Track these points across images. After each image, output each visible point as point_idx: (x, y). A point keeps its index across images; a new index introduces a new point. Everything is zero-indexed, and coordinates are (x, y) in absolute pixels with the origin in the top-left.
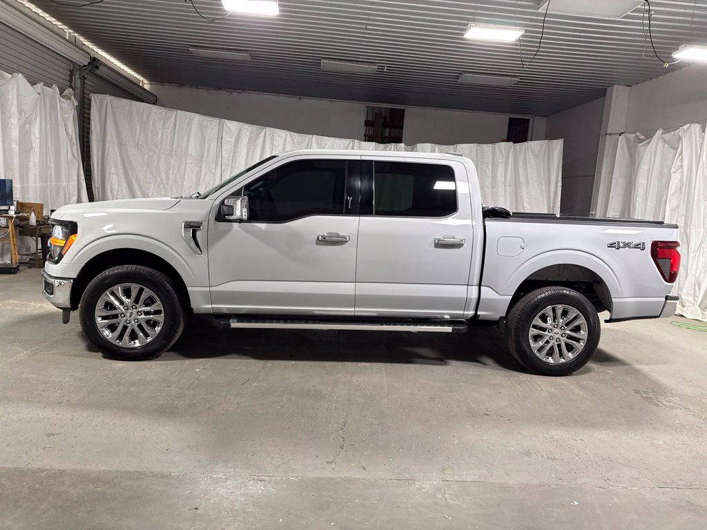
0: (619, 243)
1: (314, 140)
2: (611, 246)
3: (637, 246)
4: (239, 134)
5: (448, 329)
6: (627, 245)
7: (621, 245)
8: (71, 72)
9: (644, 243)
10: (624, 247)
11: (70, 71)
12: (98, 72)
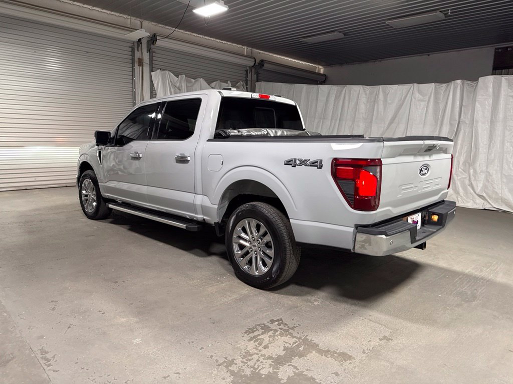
0: (295, 159)
1: (381, 89)
2: (288, 163)
3: (314, 164)
4: (329, 93)
5: (183, 226)
6: (303, 163)
7: (298, 162)
8: (247, 71)
9: (321, 161)
10: (300, 164)
11: (245, 71)
12: (264, 68)
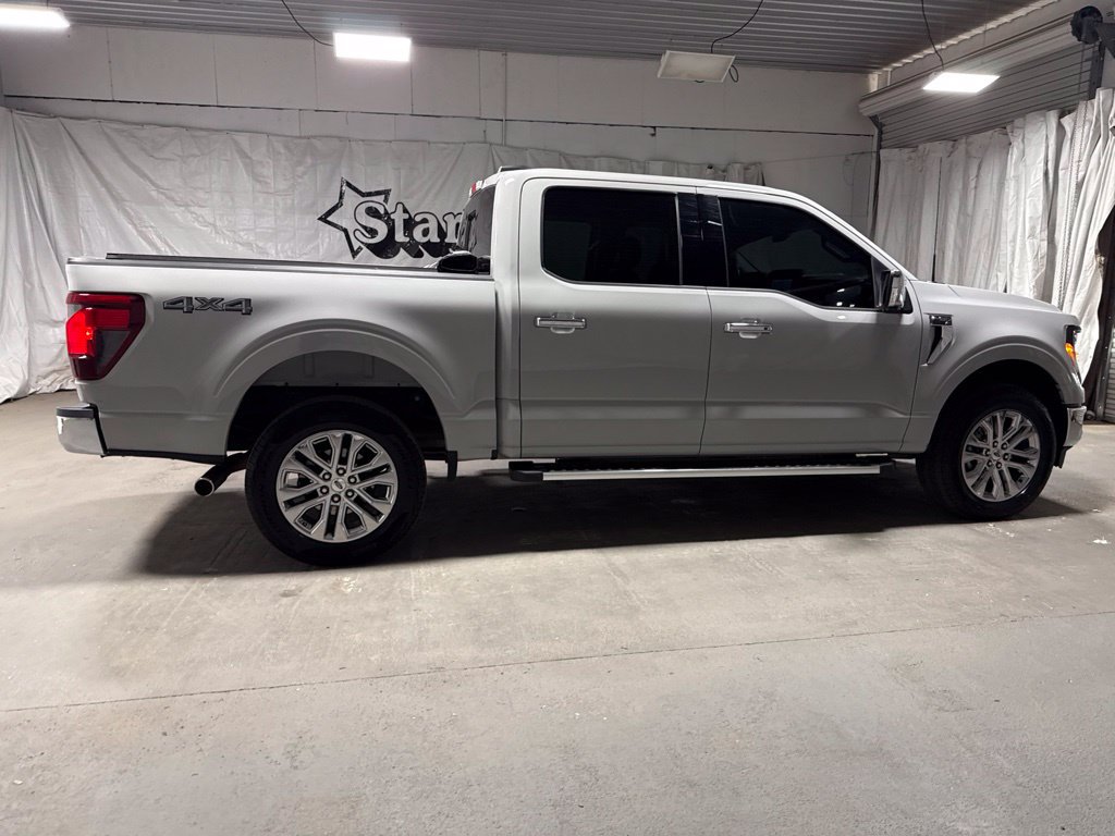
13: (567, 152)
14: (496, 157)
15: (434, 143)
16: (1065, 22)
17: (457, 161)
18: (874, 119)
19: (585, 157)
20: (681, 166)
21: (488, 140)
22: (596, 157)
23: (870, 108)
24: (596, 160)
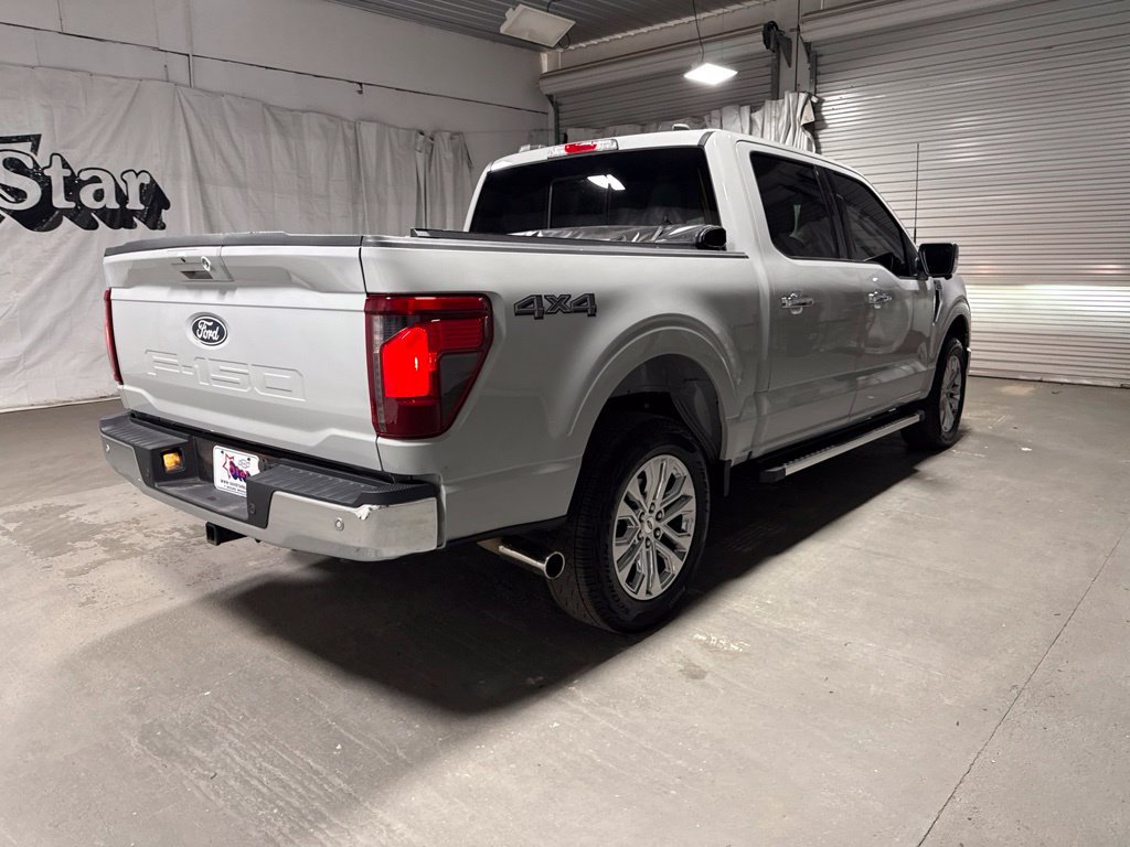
13: (271, 103)
14: (183, 100)
15: (99, 75)
16: (755, 32)
17: (133, 100)
18: (550, 97)
19: (292, 110)
20: (392, 130)
21: (171, 78)
22: (304, 112)
23: (550, 87)
24: (305, 115)
